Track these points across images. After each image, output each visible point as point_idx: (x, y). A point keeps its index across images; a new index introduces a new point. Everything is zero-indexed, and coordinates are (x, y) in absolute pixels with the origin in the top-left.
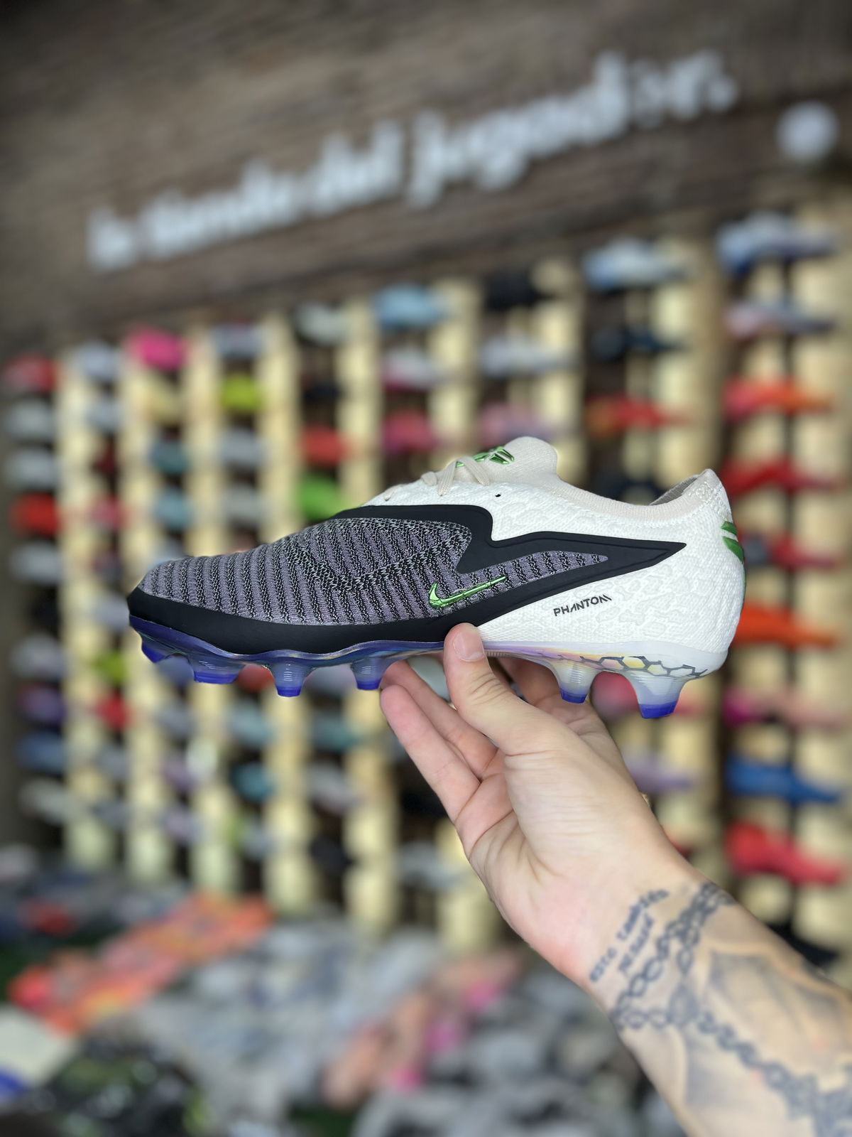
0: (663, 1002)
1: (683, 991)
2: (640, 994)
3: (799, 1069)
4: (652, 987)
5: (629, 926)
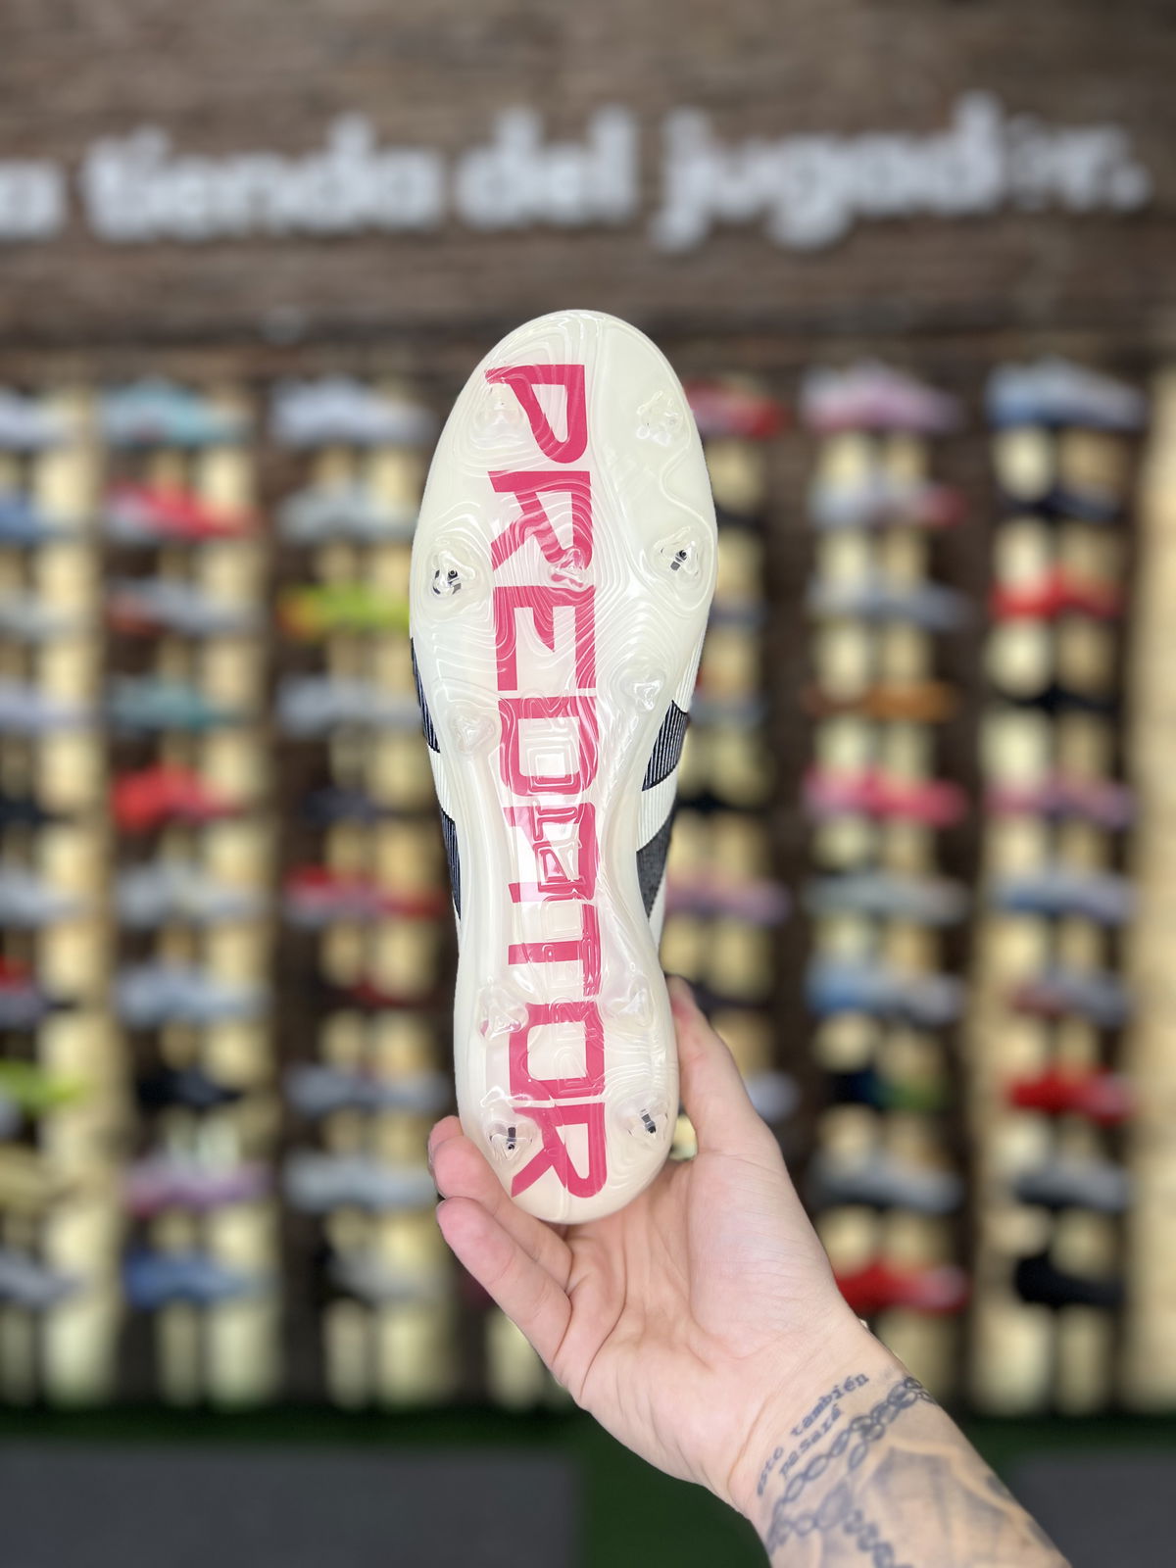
1: (842, 1492)
5: (808, 1422)
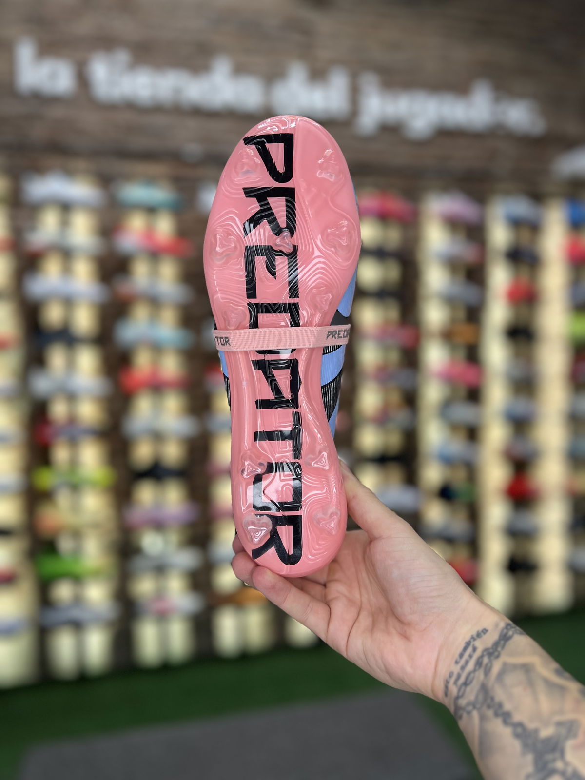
0: (472, 697)
2: (462, 696)
3: (531, 726)
4: (468, 689)
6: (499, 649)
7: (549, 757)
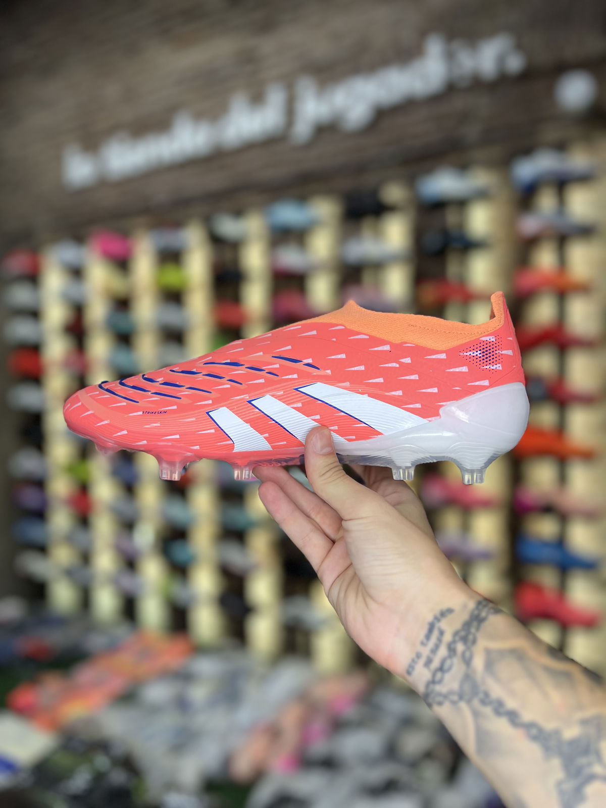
1: (468, 677)
3: (549, 725)
5: (428, 637)
6: (473, 630)
7: (583, 761)
